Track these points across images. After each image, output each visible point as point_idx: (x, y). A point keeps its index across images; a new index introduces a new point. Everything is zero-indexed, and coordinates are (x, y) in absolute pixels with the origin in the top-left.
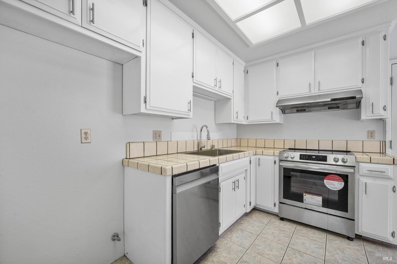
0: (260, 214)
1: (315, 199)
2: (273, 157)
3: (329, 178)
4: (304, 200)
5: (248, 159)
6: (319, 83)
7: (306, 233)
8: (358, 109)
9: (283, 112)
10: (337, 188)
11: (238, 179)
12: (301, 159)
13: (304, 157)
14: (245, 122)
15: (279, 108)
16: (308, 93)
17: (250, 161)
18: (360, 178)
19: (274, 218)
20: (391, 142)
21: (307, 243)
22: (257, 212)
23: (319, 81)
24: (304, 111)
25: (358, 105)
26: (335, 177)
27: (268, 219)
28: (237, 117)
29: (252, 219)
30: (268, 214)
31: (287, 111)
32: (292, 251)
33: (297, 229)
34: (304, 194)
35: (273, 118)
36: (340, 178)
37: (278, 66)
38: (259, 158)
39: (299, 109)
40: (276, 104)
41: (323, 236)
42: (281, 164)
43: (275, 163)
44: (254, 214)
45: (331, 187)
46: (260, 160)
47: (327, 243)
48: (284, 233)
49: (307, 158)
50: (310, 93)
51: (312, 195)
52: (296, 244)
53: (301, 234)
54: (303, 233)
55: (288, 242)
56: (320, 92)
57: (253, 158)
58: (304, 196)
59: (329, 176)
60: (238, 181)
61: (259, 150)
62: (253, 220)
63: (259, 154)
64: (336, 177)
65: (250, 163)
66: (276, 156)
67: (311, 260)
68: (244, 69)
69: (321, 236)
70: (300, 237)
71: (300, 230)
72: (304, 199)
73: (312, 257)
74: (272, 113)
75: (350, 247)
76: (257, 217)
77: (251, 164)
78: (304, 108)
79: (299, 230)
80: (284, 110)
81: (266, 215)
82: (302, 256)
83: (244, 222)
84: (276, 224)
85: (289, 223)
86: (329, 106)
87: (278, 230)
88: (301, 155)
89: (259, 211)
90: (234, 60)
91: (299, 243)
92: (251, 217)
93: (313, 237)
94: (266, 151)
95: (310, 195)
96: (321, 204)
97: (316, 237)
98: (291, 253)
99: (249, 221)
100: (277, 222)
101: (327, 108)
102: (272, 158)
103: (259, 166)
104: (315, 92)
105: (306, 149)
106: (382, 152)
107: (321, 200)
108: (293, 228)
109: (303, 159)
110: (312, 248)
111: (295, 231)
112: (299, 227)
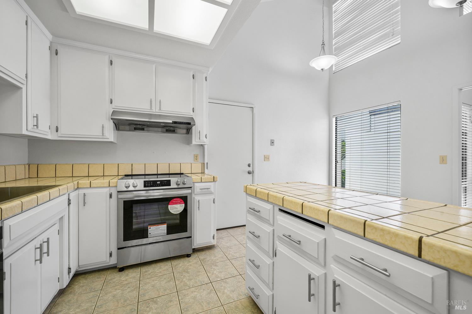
0: (86, 279)
1: (160, 228)
2: (108, 189)
3: (173, 202)
4: (149, 235)
5: (65, 197)
6: (160, 102)
7: (153, 272)
8: (188, 135)
9: (118, 128)
10: (179, 211)
11: (48, 239)
12: (145, 186)
13: (148, 183)
14: (51, 136)
15: (113, 122)
16: (149, 111)
17: (69, 200)
18: (195, 197)
19: (110, 274)
20: (207, 163)
21: (157, 283)
22: (80, 277)
23: (160, 100)
24: (143, 129)
25: (189, 131)
26: (177, 200)
27: (102, 280)
28: (37, 126)
29: (75, 294)
30: (100, 273)
31: (121, 127)
32: (144, 305)
33: (142, 272)
34: (149, 227)
35: (104, 135)
36: (181, 200)
37: (111, 64)
38: (84, 194)
39: (139, 126)
40: (112, 116)
41: (168, 264)
42: (120, 196)
43: (111, 196)
44: (77, 283)
45: (174, 211)
46: (86, 196)
47: (174, 271)
48: (129, 288)
49: (152, 184)
50: (151, 111)
51: (157, 225)
52: (146, 292)
53: (149, 276)
54: (150, 274)
55: (137, 296)
56: (160, 111)
57: (73, 195)
58: (149, 230)
59: (172, 201)
60: (48, 242)
61: (84, 182)
62: (77, 294)
63: (85, 187)
64: (179, 200)
65: (69, 204)
66: (112, 187)
67: (166, 301)
68: (49, 45)
69: (167, 267)
70: (148, 281)
71: (146, 272)
72: (149, 233)
73: (166, 297)
74: (103, 127)
75: (190, 264)
76: (83, 286)
77: (71, 205)
78: (143, 127)
79: (144, 273)
80: (119, 125)
81: (97, 275)
82: (156, 302)
83: (59, 309)
84: (114, 280)
85: (132, 270)
86: (167, 128)
87: (120, 288)
88: (145, 182)
89: (83, 276)
90: (29, 18)
91: (149, 289)
92: (71, 293)
93: (160, 272)
94: (95, 182)
95: (155, 226)
96: (166, 232)
97: (164, 270)
98: (144, 307)
99: (69, 301)
100: (116, 277)
101: (164, 130)
102: (106, 191)
103: (84, 206)
104: (155, 110)
105: (144, 174)
106: (202, 172)
107: (166, 228)
108: (138, 274)
109: (148, 187)
110: (163, 286)
111: (141, 276)
112: (144, 269)
